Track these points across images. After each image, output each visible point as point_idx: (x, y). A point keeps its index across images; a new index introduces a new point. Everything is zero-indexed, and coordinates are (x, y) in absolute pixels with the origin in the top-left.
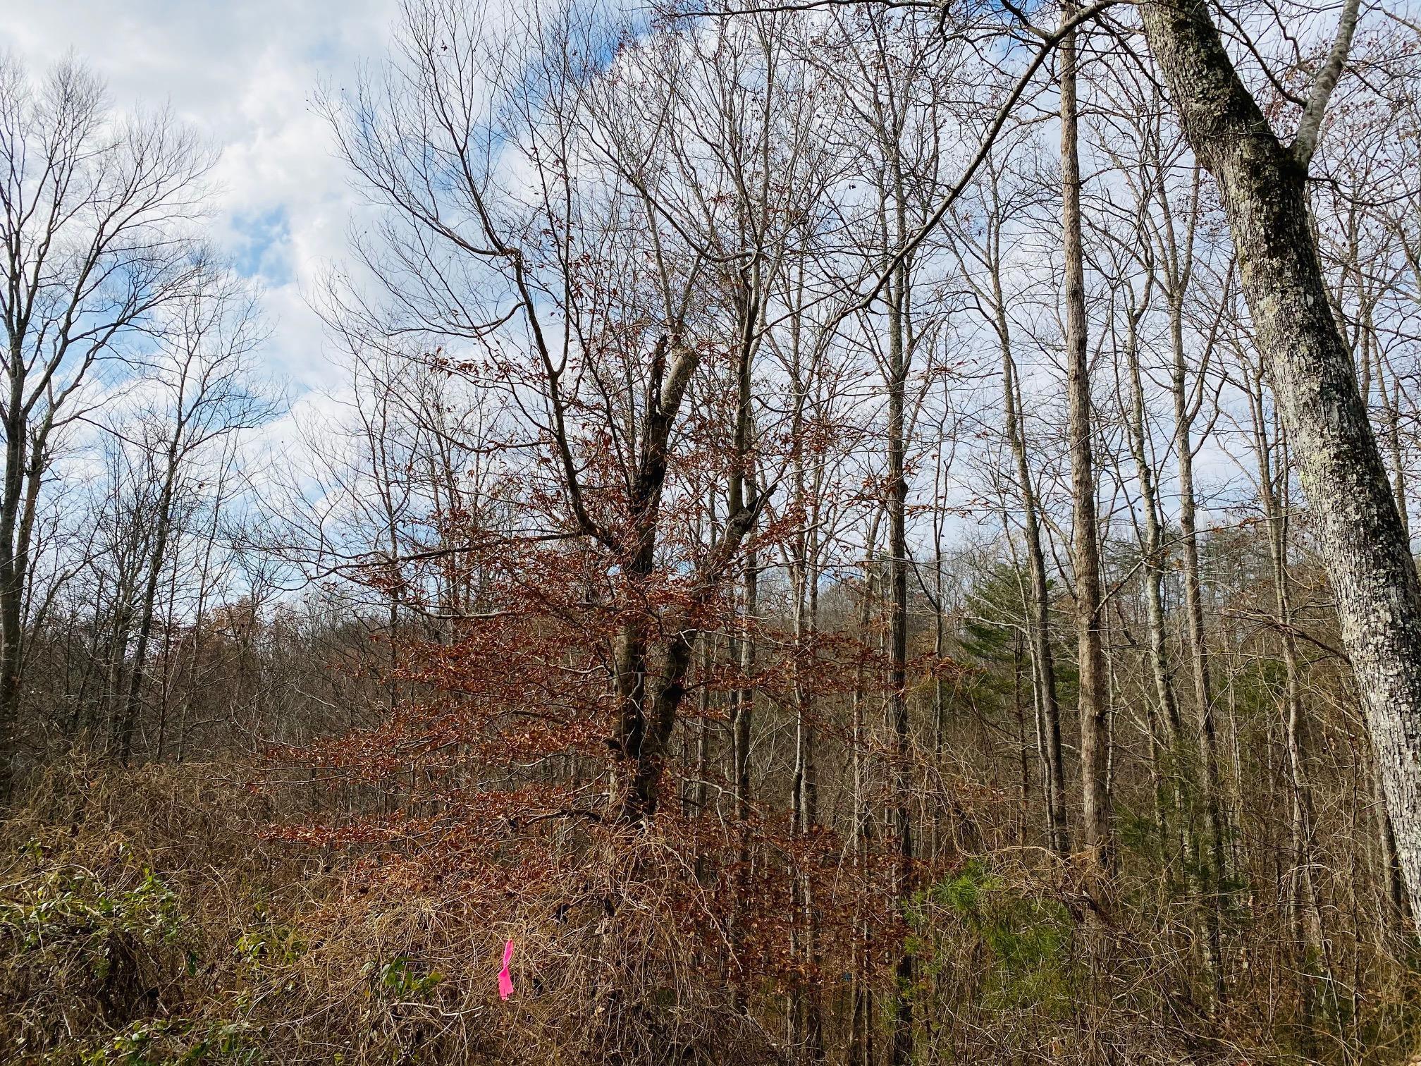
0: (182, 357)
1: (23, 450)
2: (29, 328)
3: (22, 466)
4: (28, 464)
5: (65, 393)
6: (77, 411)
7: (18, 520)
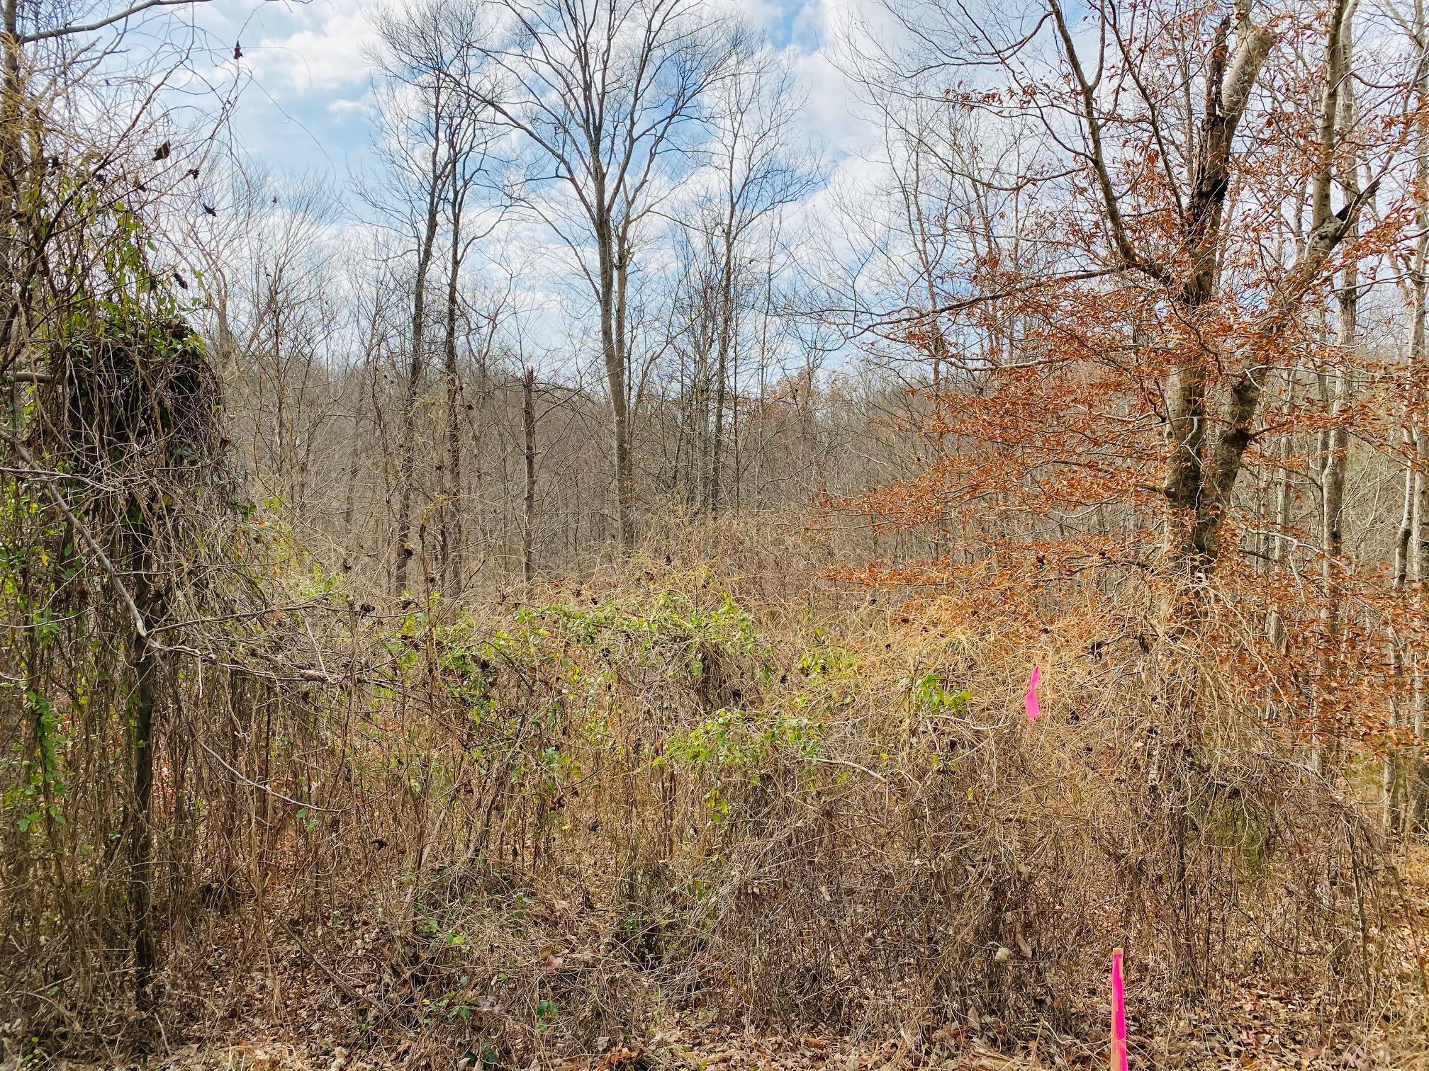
0: (729, 140)
1: (610, 247)
2: (603, 132)
3: (611, 261)
4: (616, 260)
5: (637, 190)
6: (648, 204)
7: (613, 311)
